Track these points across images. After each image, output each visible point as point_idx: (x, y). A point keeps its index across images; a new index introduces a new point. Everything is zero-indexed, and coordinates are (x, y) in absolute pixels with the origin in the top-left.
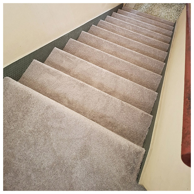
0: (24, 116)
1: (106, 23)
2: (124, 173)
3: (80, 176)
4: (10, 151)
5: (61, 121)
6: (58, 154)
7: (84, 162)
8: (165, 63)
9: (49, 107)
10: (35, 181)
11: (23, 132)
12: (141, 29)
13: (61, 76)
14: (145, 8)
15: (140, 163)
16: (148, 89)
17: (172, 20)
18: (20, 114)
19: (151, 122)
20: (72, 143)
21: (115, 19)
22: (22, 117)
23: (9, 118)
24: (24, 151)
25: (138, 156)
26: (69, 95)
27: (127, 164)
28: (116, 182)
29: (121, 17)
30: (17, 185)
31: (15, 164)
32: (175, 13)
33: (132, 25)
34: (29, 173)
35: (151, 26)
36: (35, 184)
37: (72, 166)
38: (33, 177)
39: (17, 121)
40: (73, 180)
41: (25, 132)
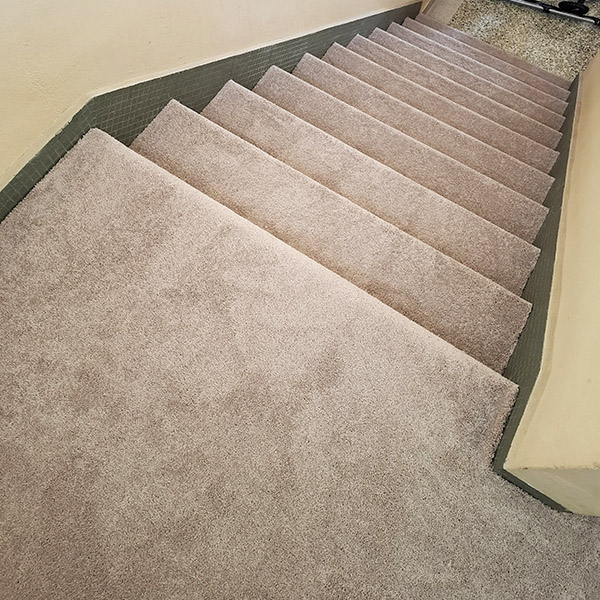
0: (149, 246)
1: (372, 45)
2: (451, 441)
3: (316, 436)
4: (100, 343)
5: (263, 274)
6: (250, 366)
7: (331, 398)
8: (553, 179)
9: (226, 230)
10: (175, 439)
11: (143, 292)
12: (477, 80)
13: (254, 156)
14: (483, 28)
15: (501, 418)
16: (512, 236)
17: (562, 73)
18: (137, 240)
19: (525, 319)
20: (296, 340)
21: (398, 42)
22: (142, 248)
23: (102, 248)
24: (142, 347)
25: (496, 398)
26: (278, 215)
27: (462, 416)
28: (426, 465)
29: (416, 38)
30: (116, 445)
31: (114, 382)
32: (573, 56)
33: (448, 66)
34: (158, 413)
35: (505, 79)
36: (172, 448)
37: (294, 406)
38: (168, 426)
39: (125, 259)
40: (295, 446)
41: (150, 293)
